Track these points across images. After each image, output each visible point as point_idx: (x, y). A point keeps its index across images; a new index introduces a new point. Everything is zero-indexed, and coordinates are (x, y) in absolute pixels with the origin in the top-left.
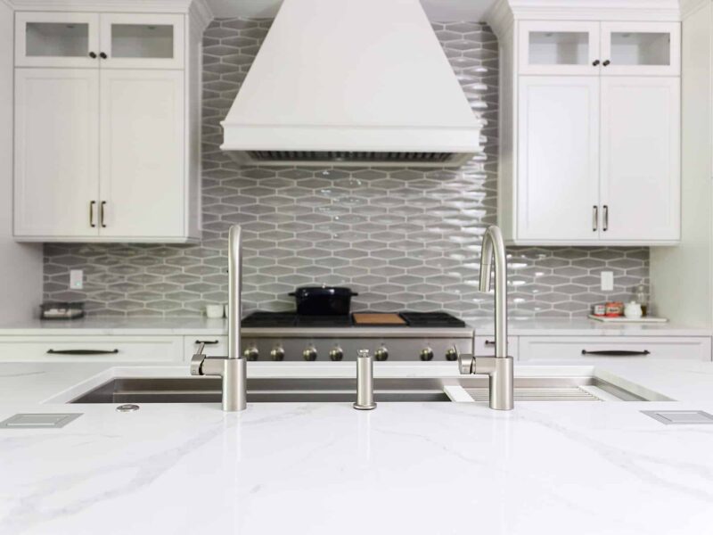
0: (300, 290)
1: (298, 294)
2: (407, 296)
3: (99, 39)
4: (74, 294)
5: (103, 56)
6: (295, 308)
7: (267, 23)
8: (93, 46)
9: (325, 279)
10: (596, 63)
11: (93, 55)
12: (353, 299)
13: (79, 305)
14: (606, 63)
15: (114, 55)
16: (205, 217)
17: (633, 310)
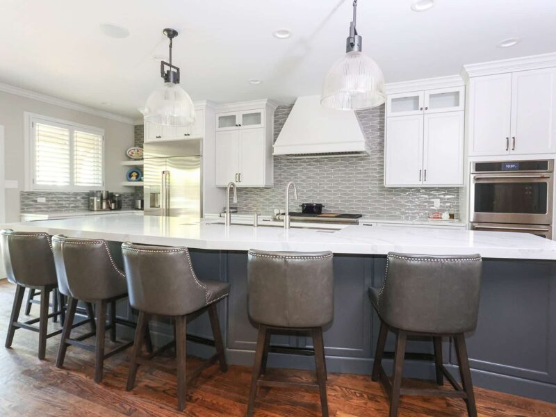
0: (303, 204)
1: (303, 206)
2: (346, 208)
3: (239, 120)
4: (235, 204)
5: (240, 125)
6: (301, 211)
7: (291, 107)
8: (237, 123)
9: (314, 201)
10: (422, 109)
11: (237, 126)
12: (323, 209)
13: (236, 208)
14: (426, 109)
15: (243, 125)
16: (275, 178)
17: (446, 216)
